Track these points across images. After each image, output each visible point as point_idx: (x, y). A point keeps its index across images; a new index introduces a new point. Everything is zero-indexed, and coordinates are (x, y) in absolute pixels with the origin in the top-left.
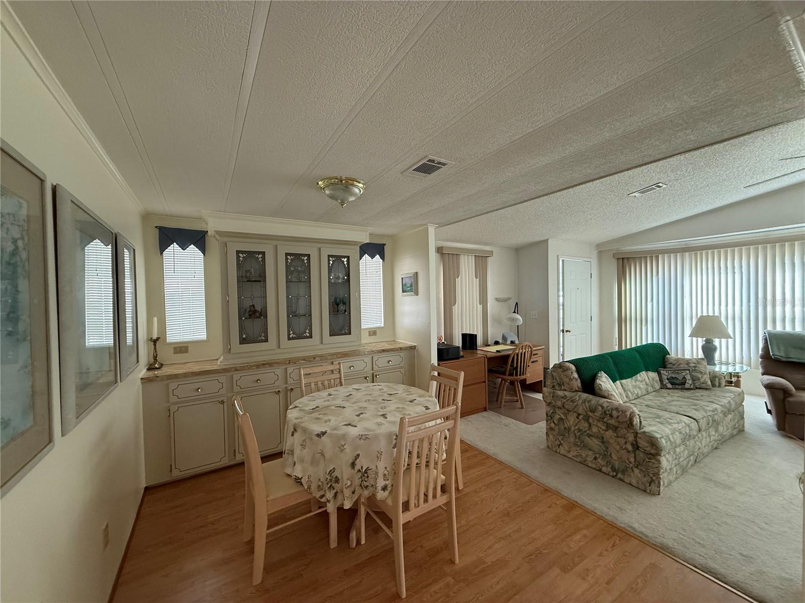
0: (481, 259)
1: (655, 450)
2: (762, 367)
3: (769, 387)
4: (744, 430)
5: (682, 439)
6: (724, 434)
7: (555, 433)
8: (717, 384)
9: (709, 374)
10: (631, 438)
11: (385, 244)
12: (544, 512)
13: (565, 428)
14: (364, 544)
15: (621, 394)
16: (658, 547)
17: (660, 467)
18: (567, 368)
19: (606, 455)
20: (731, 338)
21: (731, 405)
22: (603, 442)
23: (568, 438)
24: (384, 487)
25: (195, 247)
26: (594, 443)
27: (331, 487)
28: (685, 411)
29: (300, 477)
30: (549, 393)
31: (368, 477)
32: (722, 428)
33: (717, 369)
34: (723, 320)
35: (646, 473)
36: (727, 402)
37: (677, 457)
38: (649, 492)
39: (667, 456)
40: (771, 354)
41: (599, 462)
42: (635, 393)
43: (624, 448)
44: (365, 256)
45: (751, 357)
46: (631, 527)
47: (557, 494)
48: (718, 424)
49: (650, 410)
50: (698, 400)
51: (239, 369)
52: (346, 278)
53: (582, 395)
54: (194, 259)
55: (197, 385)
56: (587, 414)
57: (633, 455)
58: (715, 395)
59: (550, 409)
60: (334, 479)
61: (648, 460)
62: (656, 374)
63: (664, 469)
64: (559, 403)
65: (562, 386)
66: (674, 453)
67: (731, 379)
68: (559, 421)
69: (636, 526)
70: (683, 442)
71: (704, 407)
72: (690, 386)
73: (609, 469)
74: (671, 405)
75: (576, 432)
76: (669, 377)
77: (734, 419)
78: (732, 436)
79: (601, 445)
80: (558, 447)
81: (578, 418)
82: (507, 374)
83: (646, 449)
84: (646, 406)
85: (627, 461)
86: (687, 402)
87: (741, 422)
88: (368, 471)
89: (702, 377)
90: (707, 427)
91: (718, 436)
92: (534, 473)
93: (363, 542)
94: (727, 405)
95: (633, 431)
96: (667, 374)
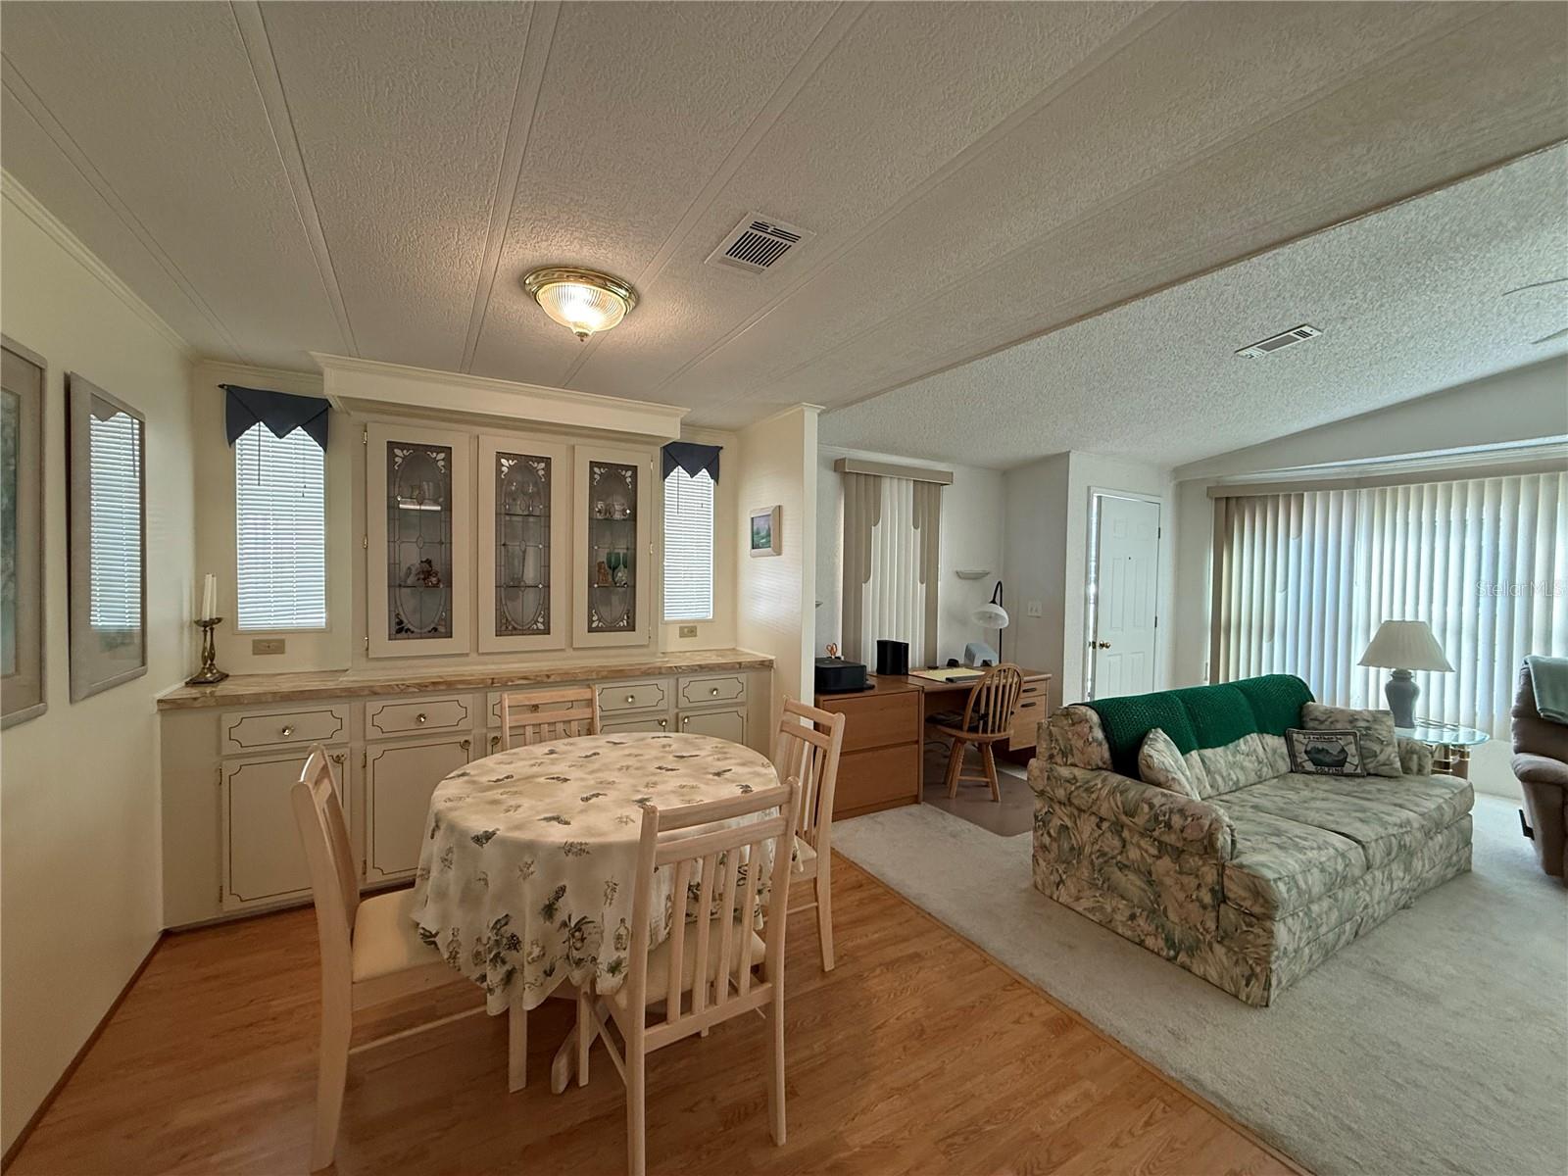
0: (928, 490)
1: (1262, 906)
2: (1515, 735)
3: (1529, 778)
4: (1470, 870)
5: (1325, 884)
6: (1424, 875)
7: (1052, 856)
8: (1415, 767)
9: (1399, 745)
10: (1210, 876)
11: (722, 448)
12: (1002, 1034)
13: (1072, 848)
14: (584, 1086)
15: (1198, 779)
16: (1252, 1132)
17: (1271, 945)
18: (1080, 717)
19: (1155, 912)
20: (1451, 670)
21: (1442, 815)
22: (1150, 883)
23: (1078, 869)
24: (613, 964)
25: (306, 433)
26: (1131, 883)
27: (498, 959)
28: (1338, 823)
29: (433, 933)
30: (1041, 771)
31: (583, 939)
32: (1420, 863)
33: (1417, 735)
34: (1436, 632)
35: (1240, 956)
36: (1433, 807)
37: (1313, 925)
38: (1244, 999)
39: (1290, 921)
40: (1538, 708)
41: (1139, 926)
42: (1232, 779)
43: (1194, 897)
44: (676, 470)
45: (1492, 716)
46: (1195, 1080)
47: (1039, 992)
48: (1411, 854)
49: (1262, 817)
50: (1369, 800)
51: (379, 690)
52: (628, 511)
53: (1109, 778)
54: (304, 459)
55: (286, 721)
56: (1117, 819)
57: (1214, 914)
58: (1408, 790)
59: (1041, 805)
60: (505, 941)
61: (1245, 928)
62: (1282, 740)
63: (1282, 949)
64: (1061, 793)
65: (1070, 756)
66: (1306, 914)
67: (1447, 757)
68: (1059, 830)
69: (1206, 1077)
70: (1330, 890)
71: (1383, 815)
72: (1356, 769)
73: (1161, 943)
74: (1307, 809)
75: (1093, 857)
76: (1309, 749)
77: (1449, 845)
78: (1443, 882)
79: (1147, 888)
80: (1055, 888)
81: (1099, 827)
82: (966, 727)
83: (1242, 903)
84: (1252, 807)
85: (1199, 926)
86: (1346, 803)
87: (1464, 853)
88: (583, 927)
89: (1381, 751)
90: (1386, 861)
91: (1410, 881)
92: (996, 943)
93: (584, 1080)
94: (1435, 815)
95: (1215, 862)
96: (1306, 741)
